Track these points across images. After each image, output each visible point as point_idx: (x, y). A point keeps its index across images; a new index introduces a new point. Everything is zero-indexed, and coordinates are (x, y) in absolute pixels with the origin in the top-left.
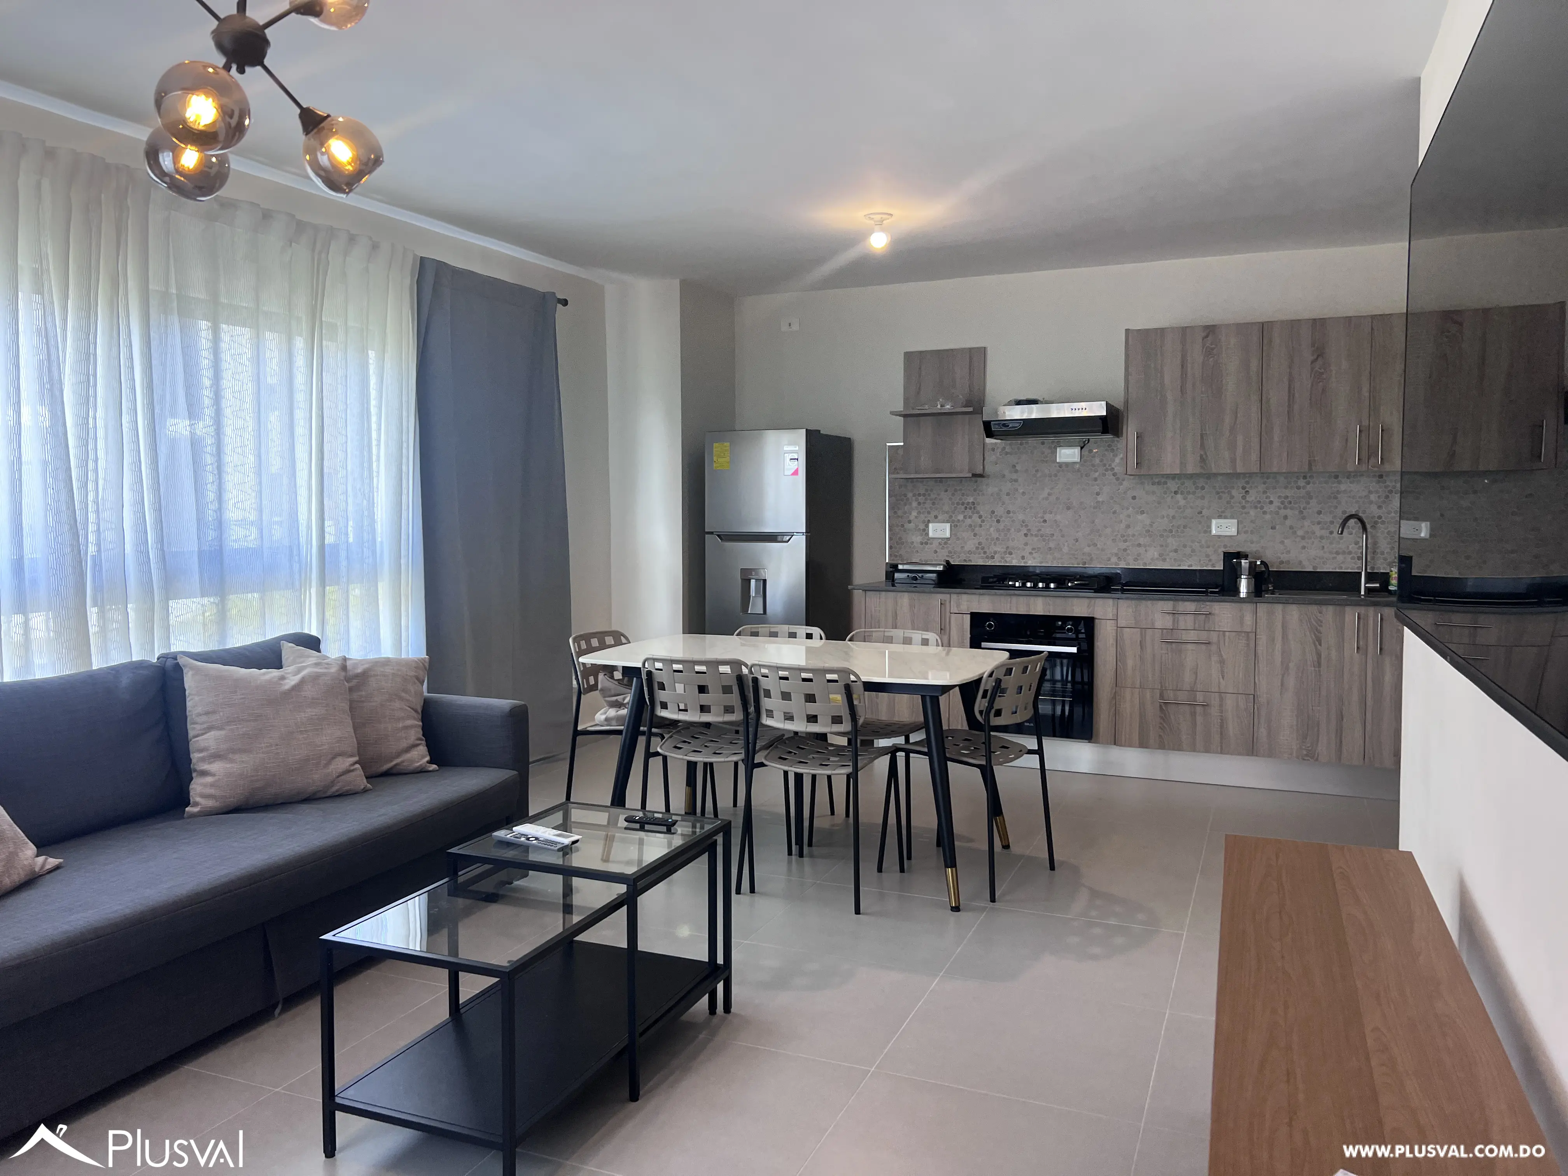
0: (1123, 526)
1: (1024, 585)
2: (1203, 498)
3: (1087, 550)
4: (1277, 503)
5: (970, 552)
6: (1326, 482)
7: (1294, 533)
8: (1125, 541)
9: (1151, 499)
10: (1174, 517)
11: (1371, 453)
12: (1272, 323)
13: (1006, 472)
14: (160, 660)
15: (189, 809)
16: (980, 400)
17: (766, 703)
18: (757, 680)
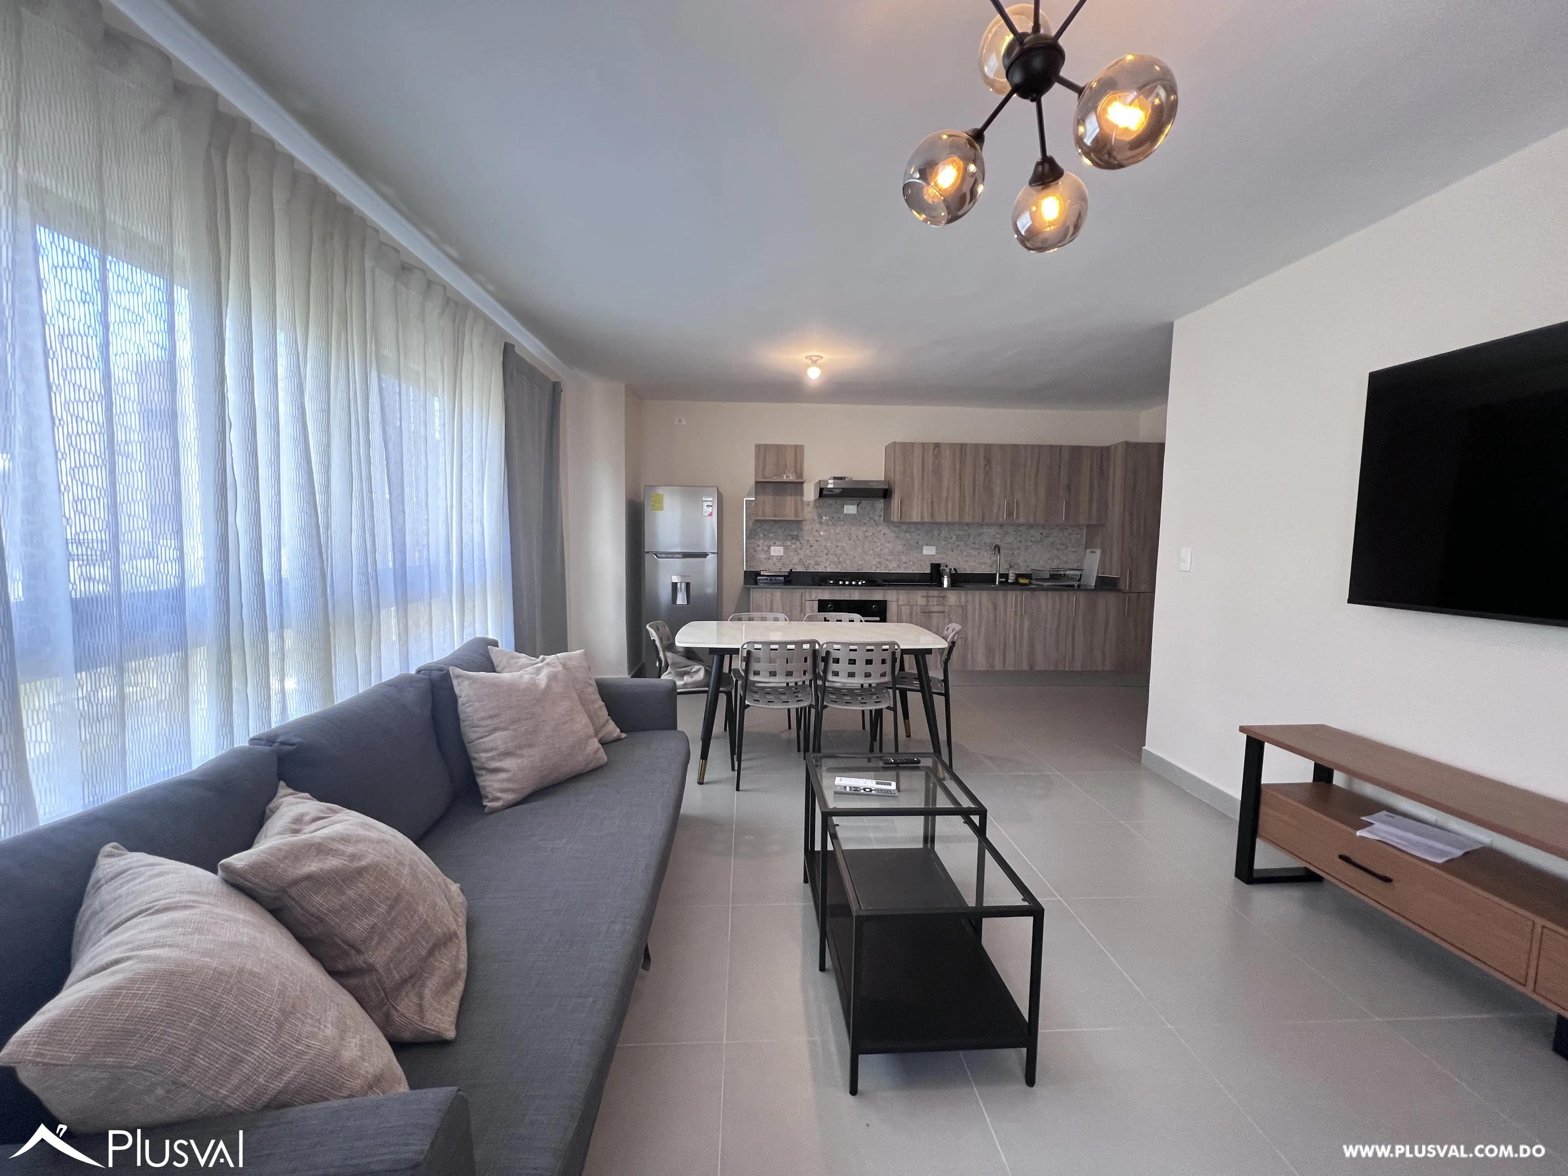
0: (878, 550)
1: (844, 583)
2: (919, 535)
3: (860, 562)
4: (955, 538)
5: (795, 564)
6: (977, 528)
7: (962, 553)
8: (880, 558)
9: (893, 535)
10: (905, 545)
11: (1010, 514)
12: (966, 445)
13: (816, 518)
14: (423, 672)
15: (489, 804)
16: (801, 475)
17: (833, 667)
18: (828, 653)
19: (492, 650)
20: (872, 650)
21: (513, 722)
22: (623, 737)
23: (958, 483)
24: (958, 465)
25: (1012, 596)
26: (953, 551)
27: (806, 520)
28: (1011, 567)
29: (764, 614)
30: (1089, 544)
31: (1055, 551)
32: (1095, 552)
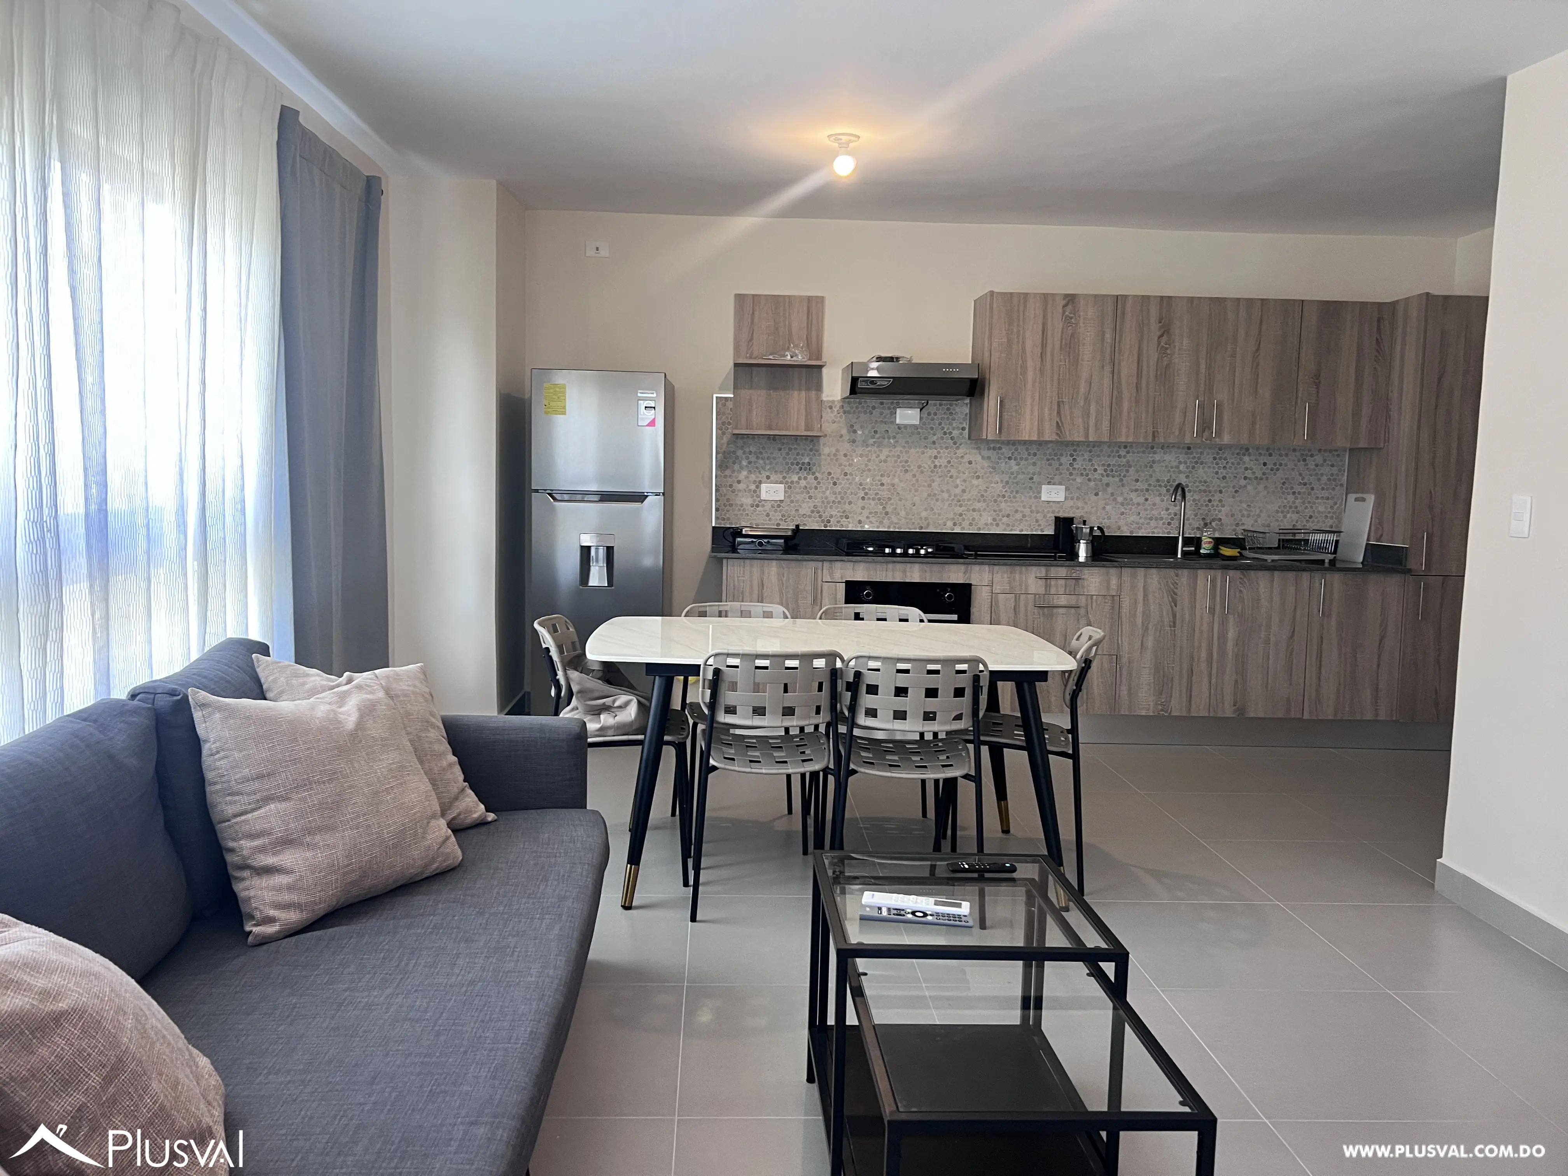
0: (958, 491)
1: (893, 550)
2: (1034, 464)
3: (924, 514)
4: (1100, 470)
5: (805, 516)
6: (1144, 452)
7: (1115, 500)
8: (961, 506)
9: (986, 464)
10: (1007, 483)
11: (1205, 426)
12: (1125, 297)
13: (844, 432)
14: (138, 698)
15: (255, 930)
16: (817, 353)
17: (867, 701)
18: (858, 675)
19: (258, 661)
20: (937, 672)
21: (299, 787)
22: (490, 819)
23: (1108, 368)
24: (1108, 336)
25: (1204, 578)
26: (1097, 494)
27: (825, 436)
28: (1206, 525)
29: (746, 605)
30: (1355, 486)
31: (1291, 498)
32: (1363, 500)
